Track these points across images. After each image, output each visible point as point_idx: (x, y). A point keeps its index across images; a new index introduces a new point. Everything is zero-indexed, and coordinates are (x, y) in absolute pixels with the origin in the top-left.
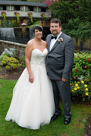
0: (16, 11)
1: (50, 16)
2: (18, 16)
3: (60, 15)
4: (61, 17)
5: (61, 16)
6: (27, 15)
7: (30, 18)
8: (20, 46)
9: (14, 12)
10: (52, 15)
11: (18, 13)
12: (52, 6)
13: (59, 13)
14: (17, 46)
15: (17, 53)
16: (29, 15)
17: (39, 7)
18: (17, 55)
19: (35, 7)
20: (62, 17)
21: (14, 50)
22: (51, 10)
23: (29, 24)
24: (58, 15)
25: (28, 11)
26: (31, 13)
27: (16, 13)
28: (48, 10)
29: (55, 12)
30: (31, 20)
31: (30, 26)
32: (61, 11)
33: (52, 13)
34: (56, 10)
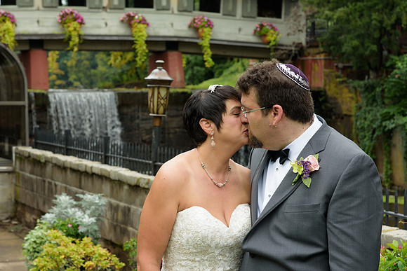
0: (131, 11)
1: (302, 38)
2: (141, 34)
3: (349, 32)
4: (355, 42)
5: (358, 37)
6: (186, 28)
7: (200, 47)
8: (133, 183)
9: (122, 15)
10: (312, 30)
11: (143, 21)
13: (348, 21)
14: (119, 183)
15: (120, 216)
16: (196, 29)
18: (115, 227)
20: (363, 44)
21: (104, 201)
22: (307, 9)
23: (198, 71)
24: (341, 35)
25: (194, 10)
26: (208, 21)
27: (133, 22)
28: (294, 9)
29: (327, 15)
30: (203, 54)
31: (201, 82)
32: (358, 14)
33: (310, 24)
34: (332, 10)
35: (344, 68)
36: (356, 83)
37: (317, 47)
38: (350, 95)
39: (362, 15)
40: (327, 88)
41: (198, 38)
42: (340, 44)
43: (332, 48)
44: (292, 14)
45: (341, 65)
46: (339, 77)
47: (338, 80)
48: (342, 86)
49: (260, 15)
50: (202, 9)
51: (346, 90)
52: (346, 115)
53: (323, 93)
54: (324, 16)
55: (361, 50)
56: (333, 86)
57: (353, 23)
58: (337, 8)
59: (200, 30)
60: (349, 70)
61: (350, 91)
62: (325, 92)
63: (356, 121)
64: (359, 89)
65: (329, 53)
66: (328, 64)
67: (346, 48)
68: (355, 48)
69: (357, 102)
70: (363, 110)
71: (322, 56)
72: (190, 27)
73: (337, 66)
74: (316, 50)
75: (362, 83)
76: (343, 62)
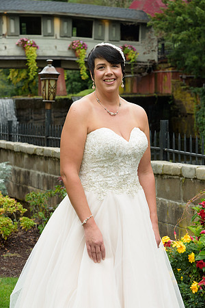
0: (24, 37)
1: (155, 56)
2: (33, 54)
3: (190, 50)
4: (195, 57)
5: (197, 53)
6: (66, 49)
7: (77, 64)
9: (17, 41)
10: (163, 50)
11: (34, 45)
12: (160, 19)
13: (189, 42)
16: (74, 51)
17: (113, 23)
19: (99, 21)
20: (201, 58)
22: (158, 34)
23: (76, 86)
24: (184, 52)
25: (72, 36)
26: (83, 44)
27: (26, 45)
28: (148, 34)
29: (173, 38)
30: (80, 70)
31: (78, 92)
32: (197, 36)
33: (160, 46)
34: (177, 33)
35: (187, 78)
36: (196, 89)
37: (166, 63)
38: (192, 99)
39: (200, 37)
40: (174, 93)
41: (76, 57)
42: (183, 60)
43: (177, 62)
44: (147, 38)
45: (184, 77)
46: (183, 85)
47: (183, 87)
48: (186, 92)
49: (122, 39)
50: (78, 35)
51: (188, 95)
52: (189, 114)
53: (171, 98)
54: (171, 38)
55: (200, 64)
56: (179, 92)
57: (193, 42)
58: (181, 32)
59: (77, 51)
60: (191, 80)
61: (191, 96)
62: (173, 97)
63: (197, 118)
64: (198, 94)
65: (174, 67)
66: (175, 75)
67: (188, 62)
68: (195, 62)
69: (197, 104)
70: (201, 110)
71: (170, 70)
72: (69, 49)
73: (181, 77)
74: (165, 65)
75: (200, 89)
76: (186, 74)
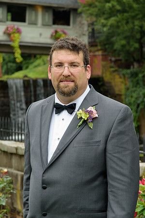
1: (85, 40)
3: (119, 35)
4: (123, 42)
5: (125, 38)
6: (1, 34)
10: (93, 34)
12: (90, 5)
13: (118, 27)
16: (9, 35)
17: (46, 8)
19: (33, 7)
20: (128, 43)
22: (89, 19)
23: (11, 66)
24: (113, 37)
25: (7, 20)
26: (18, 29)
28: (79, 19)
29: (103, 23)
30: (14, 53)
31: (13, 73)
32: (124, 22)
33: (90, 30)
34: (106, 19)
35: (116, 61)
36: (125, 71)
37: (96, 46)
38: (121, 80)
39: (127, 23)
40: (104, 75)
41: (10, 41)
42: (112, 44)
43: (107, 46)
44: (78, 23)
45: (113, 59)
46: (111, 67)
47: (112, 69)
48: (115, 74)
49: (54, 23)
50: (13, 20)
51: (117, 77)
52: (118, 95)
53: (101, 79)
54: (101, 24)
55: (127, 48)
56: (108, 74)
57: (121, 28)
58: (110, 17)
59: (12, 36)
60: (119, 62)
61: (120, 78)
62: (103, 78)
63: (126, 98)
64: (127, 76)
65: (105, 50)
66: (105, 58)
67: (117, 46)
68: (123, 46)
69: (126, 85)
70: (130, 90)
71: (100, 53)
72: (5, 33)
73: (111, 60)
74: (95, 49)
75: (129, 71)
76: (115, 57)
